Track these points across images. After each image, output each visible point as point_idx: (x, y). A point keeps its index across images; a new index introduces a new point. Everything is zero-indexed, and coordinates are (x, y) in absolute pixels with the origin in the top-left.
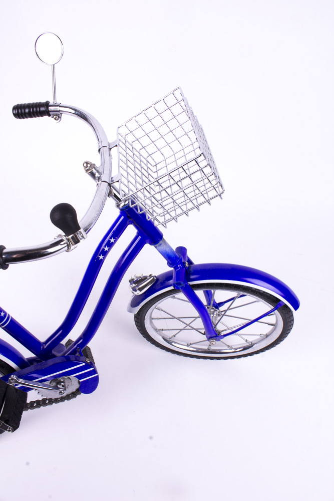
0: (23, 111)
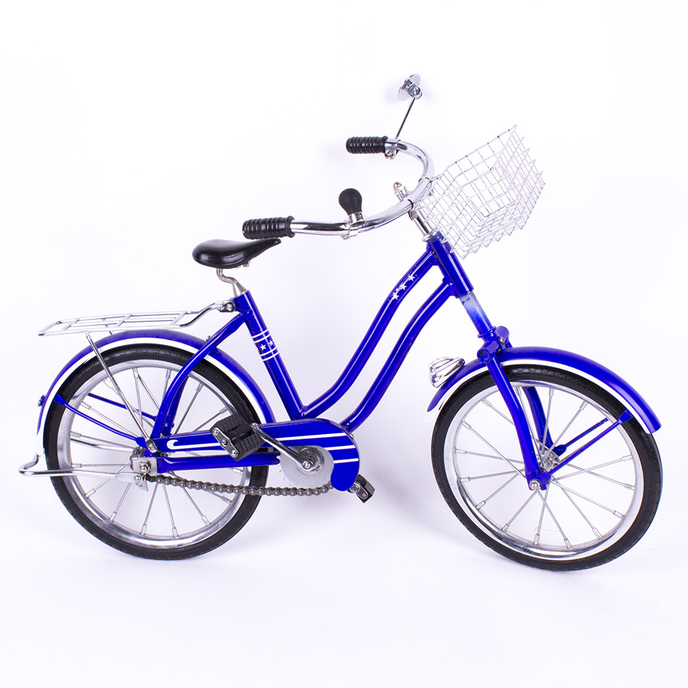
0: (357, 146)
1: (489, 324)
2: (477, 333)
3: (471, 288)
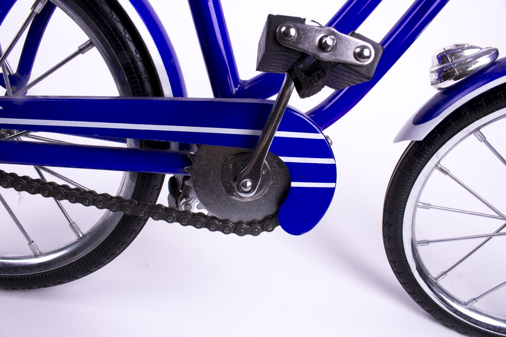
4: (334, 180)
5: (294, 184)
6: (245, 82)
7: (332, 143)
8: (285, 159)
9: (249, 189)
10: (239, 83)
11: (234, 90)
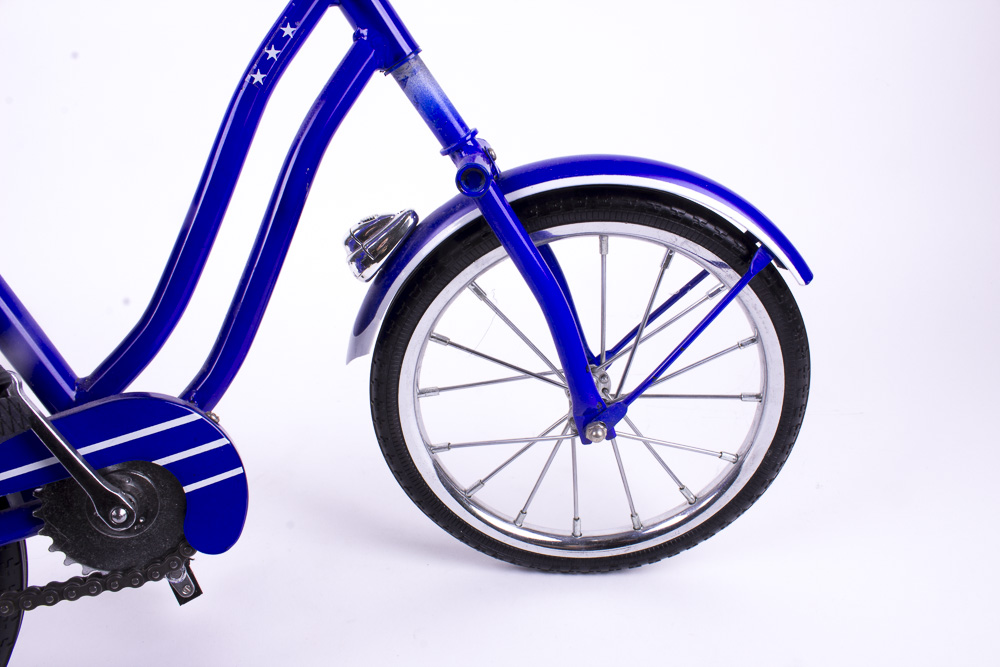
1: (462, 124)
2: (438, 146)
3: (415, 49)
4: (238, 463)
5: (188, 489)
6: (84, 379)
7: (217, 418)
8: (162, 462)
9: (124, 519)
10: (77, 384)
11: (73, 394)
